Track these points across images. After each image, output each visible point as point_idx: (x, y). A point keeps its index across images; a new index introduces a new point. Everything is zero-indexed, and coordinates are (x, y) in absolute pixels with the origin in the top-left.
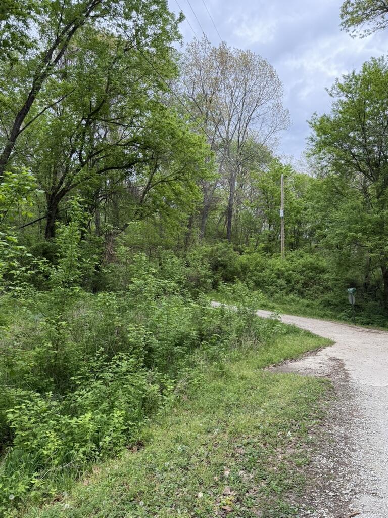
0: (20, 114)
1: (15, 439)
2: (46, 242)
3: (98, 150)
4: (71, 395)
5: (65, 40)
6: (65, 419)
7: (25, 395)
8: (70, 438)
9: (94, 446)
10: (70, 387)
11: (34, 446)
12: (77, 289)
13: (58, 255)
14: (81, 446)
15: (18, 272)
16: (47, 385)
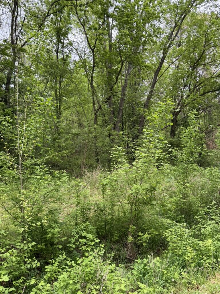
0: (156, 71)
1: (169, 247)
2: (172, 139)
3: (200, 83)
4: (196, 227)
5: (179, 25)
6: (196, 241)
7: (171, 223)
8: (199, 253)
9: (215, 260)
10: (193, 222)
11: (180, 253)
12: (195, 165)
13: (183, 145)
14: (207, 259)
15: (162, 155)
16: (181, 219)
